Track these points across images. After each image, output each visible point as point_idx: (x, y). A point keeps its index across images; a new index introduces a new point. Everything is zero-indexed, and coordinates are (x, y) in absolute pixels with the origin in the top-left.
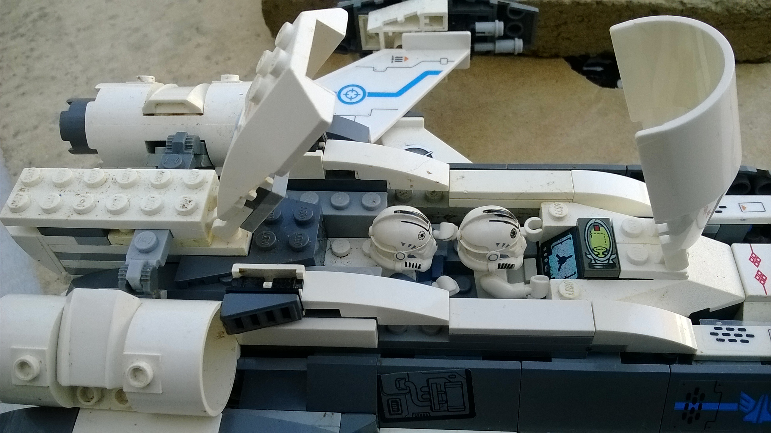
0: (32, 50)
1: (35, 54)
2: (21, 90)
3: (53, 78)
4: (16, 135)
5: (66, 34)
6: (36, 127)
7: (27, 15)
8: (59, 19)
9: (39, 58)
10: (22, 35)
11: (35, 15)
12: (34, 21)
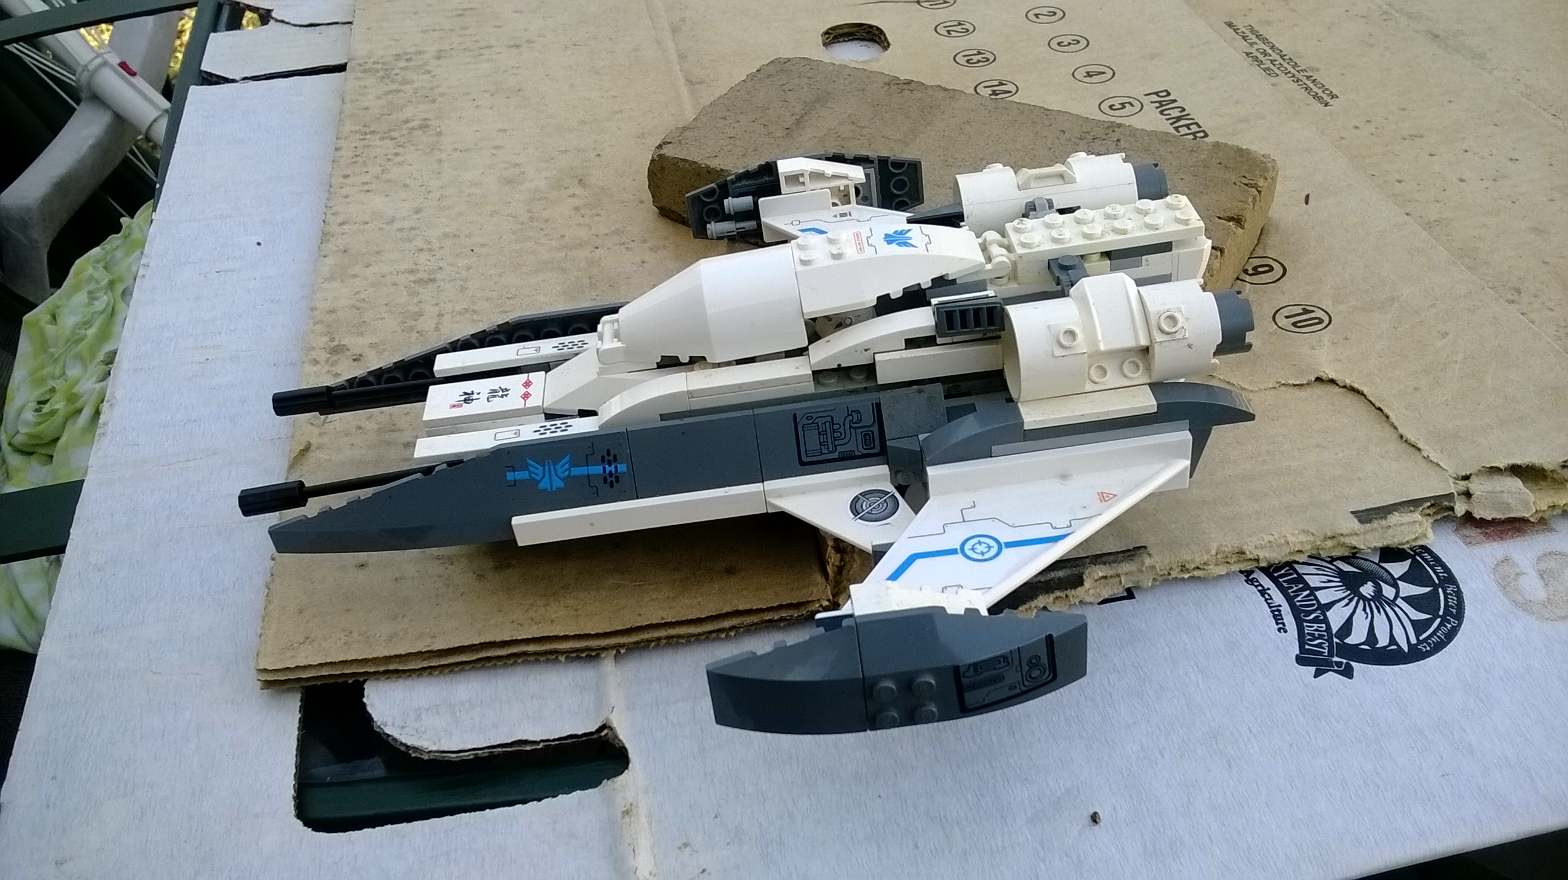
0: (397, 154)
1: (398, 159)
2: (366, 187)
3: (405, 186)
4: (344, 224)
5: (440, 150)
6: (366, 223)
7: (407, 121)
8: (440, 134)
9: (400, 164)
10: (393, 139)
11: (415, 124)
12: (412, 129)
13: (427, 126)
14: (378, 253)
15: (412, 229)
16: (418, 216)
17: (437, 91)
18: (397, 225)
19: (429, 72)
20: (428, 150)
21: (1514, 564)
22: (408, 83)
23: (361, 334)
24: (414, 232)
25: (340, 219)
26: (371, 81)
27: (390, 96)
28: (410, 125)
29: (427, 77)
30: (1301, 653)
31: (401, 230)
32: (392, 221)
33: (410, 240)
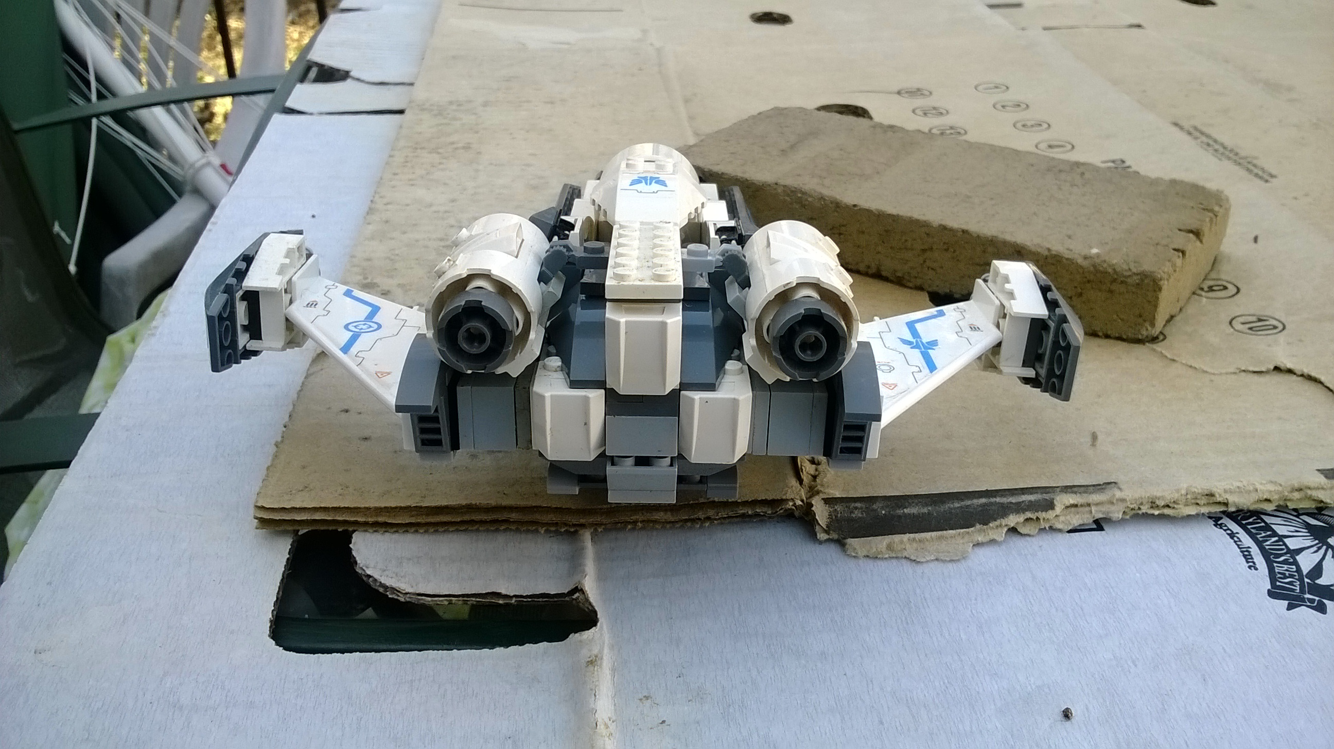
2: (411, 182)
3: (445, 184)
7: (453, 143)
8: (479, 153)
14: (415, 225)
17: (480, 126)
22: (457, 120)
25: (385, 201)
27: (441, 127)
28: (455, 146)
29: (473, 117)
30: (1272, 588)
31: (436, 212)
32: (431, 205)
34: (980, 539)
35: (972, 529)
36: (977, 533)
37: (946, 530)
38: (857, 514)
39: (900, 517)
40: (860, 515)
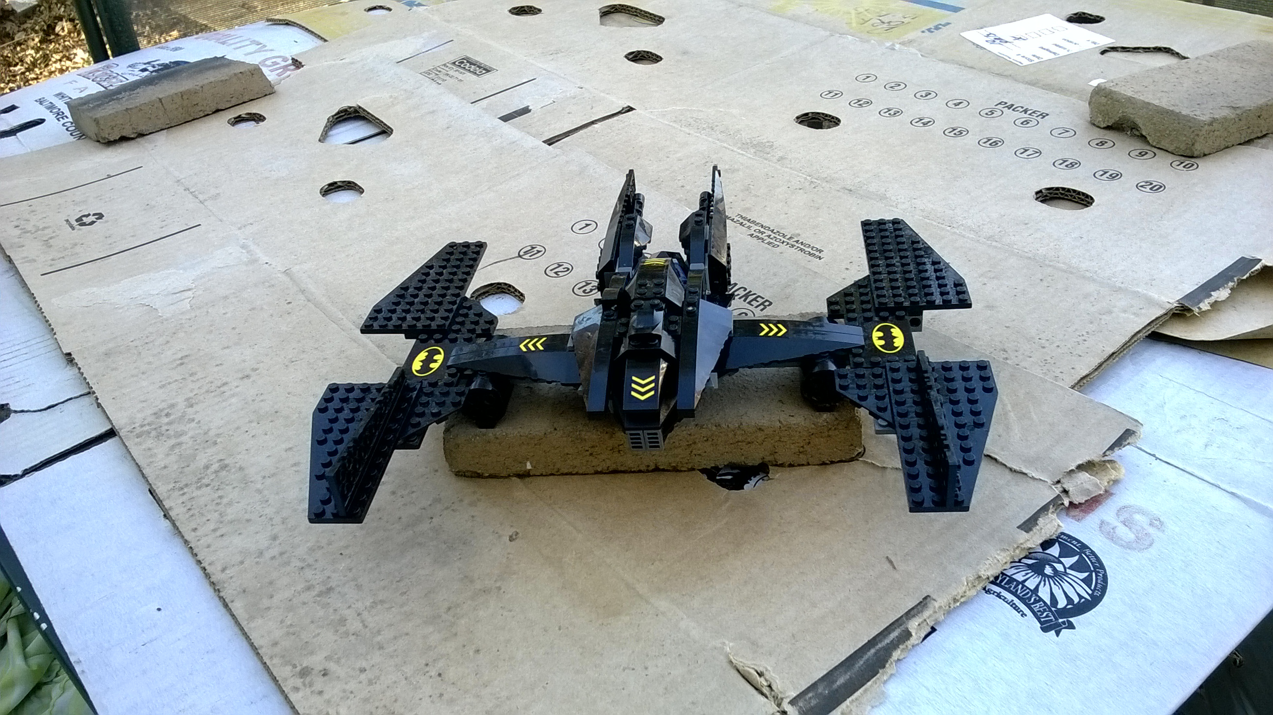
0: (221, 497)
1: (225, 501)
2: (218, 533)
3: (248, 521)
4: (224, 570)
5: (251, 482)
6: (242, 562)
7: (207, 467)
8: (241, 469)
9: (230, 504)
10: (207, 486)
11: (215, 466)
12: (216, 472)
13: (226, 466)
14: (271, 583)
15: (282, 554)
16: (278, 542)
17: (211, 433)
18: (268, 555)
19: (193, 420)
20: (243, 485)
21: (1108, 524)
22: (181, 435)
23: (312, 653)
24: (285, 556)
25: (219, 566)
26: (149, 443)
27: (177, 451)
28: (212, 469)
29: (193, 425)
30: (1041, 625)
31: (273, 558)
33: (288, 563)
34: (885, 678)
35: (878, 675)
36: (882, 676)
37: (866, 684)
38: (814, 702)
39: (837, 690)
40: (815, 702)
